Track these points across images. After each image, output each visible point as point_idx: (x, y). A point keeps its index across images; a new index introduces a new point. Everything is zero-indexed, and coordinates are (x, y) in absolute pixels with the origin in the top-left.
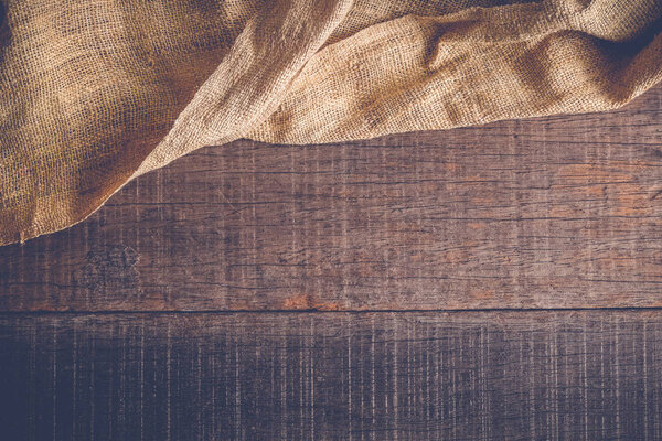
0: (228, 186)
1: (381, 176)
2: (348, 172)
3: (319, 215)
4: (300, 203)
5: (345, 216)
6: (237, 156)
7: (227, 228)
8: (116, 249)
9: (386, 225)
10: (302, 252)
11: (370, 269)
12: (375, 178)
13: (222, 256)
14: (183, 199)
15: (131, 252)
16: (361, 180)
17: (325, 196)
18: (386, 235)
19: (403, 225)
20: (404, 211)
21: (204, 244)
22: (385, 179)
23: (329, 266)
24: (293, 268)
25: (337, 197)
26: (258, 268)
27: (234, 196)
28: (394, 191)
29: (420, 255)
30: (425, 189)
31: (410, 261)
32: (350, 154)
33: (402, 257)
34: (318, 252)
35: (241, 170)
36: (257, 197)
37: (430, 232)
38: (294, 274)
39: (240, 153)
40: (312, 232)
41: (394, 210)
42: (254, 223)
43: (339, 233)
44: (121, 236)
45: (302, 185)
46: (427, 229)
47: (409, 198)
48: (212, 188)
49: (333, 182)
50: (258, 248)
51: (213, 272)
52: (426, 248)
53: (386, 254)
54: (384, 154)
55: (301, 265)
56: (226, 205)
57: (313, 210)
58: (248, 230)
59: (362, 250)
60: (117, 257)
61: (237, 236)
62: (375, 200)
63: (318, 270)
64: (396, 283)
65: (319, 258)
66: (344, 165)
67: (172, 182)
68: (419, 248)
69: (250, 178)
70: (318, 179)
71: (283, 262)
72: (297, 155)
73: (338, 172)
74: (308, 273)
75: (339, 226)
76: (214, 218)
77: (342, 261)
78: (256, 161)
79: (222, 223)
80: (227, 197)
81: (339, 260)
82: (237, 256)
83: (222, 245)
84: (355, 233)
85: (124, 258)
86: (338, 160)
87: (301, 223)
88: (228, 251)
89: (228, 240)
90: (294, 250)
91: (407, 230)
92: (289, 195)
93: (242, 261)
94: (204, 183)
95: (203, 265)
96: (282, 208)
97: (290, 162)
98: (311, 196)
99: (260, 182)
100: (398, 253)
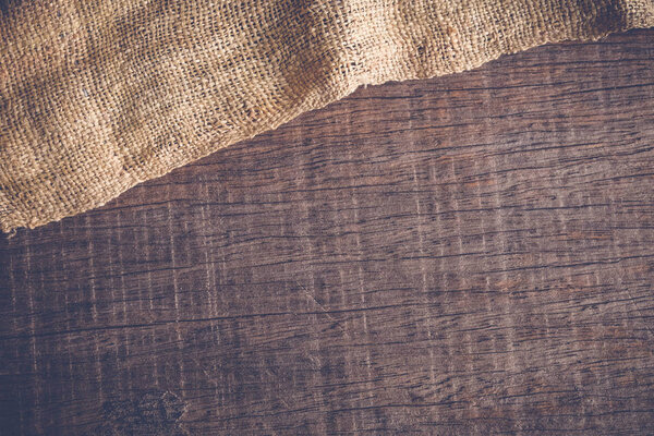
0: (321, 285)
1: (560, 253)
2: (509, 251)
3: (467, 322)
4: (438, 305)
5: (509, 321)
6: (332, 236)
7: (324, 351)
8: (149, 397)
9: (575, 330)
10: (446, 382)
11: (554, 403)
12: (553, 259)
13: (319, 397)
14: (251, 309)
15: (172, 399)
16: (529, 262)
17: (475, 291)
18: (576, 347)
19: (601, 330)
20: (601, 308)
21: (290, 379)
22: (567, 259)
23: (489, 402)
24: (433, 408)
25: (495, 292)
26: (378, 411)
27: (332, 300)
28: (583, 278)
29: (630, 376)
30: (631, 272)
31: (615, 386)
32: (510, 222)
33: (603, 381)
34: (472, 380)
35: (341, 258)
36: (368, 300)
37: (644, 338)
38: (437, 419)
39: (336, 230)
40: (460, 348)
41: (585, 307)
42: (366, 340)
43: (502, 349)
44: (155, 374)
45: (438, 276)
46: (639, 334)
47: (607, 288)
48: (295, 290)
49: (486, 268)
50: (375, 381)
51: (306, 423)
52: (639, 365)
53: (578, 377)
54: (563, 219)
55: (447, 403)
56: (319, 314)
57: (459, 315)
58: (358, 354)
59: (540, 373)
60: (151, 409)
61: (341, 363)
62: (554, 294)
63: (474, 411)
64: (598, 422)
65: (474, 389)
66: (501, 241)
67: (232, 283)
68: (629, 364)
69: (356, 268)
70: (463, 264)
71: (416, 400)
72: (428, 228)
73: (492, 253)
74: (459, 414)
75: (501, 337)
76: (301, 336)
77: (510, 392)
78: (362, 242)
79: (316, 344)
80: (321, 301)
81: (505, 392)
82: (344, 395)
83: (317, 379)
84: (527, 346)
85: (162, 409)
86: (491, 233)
87: (441, 337)
88: (327, 388)
89: (326, 370)
90: (433, 381)
91: (607, 338)
92: (419, 294)
93: (352, 402)
94: (282, 282)
95: (289, 413)
96: (408, 314)
97: (416, 239)
98: (455, 293)
99: (370, 275)
100: (597, 375)
